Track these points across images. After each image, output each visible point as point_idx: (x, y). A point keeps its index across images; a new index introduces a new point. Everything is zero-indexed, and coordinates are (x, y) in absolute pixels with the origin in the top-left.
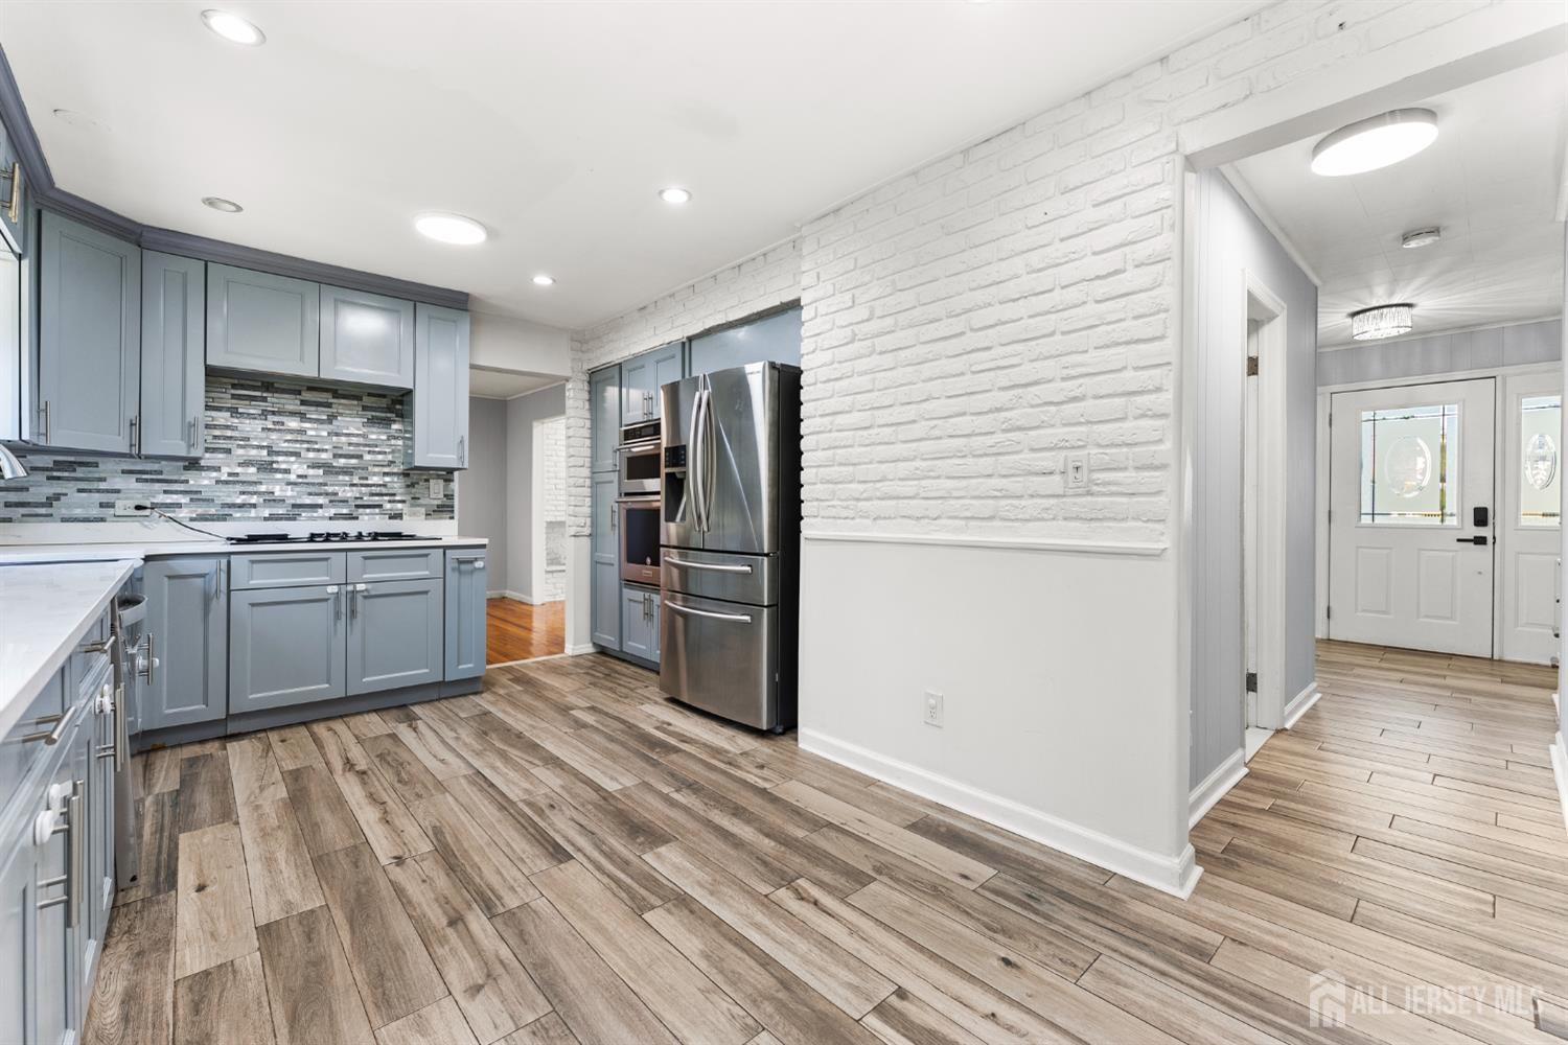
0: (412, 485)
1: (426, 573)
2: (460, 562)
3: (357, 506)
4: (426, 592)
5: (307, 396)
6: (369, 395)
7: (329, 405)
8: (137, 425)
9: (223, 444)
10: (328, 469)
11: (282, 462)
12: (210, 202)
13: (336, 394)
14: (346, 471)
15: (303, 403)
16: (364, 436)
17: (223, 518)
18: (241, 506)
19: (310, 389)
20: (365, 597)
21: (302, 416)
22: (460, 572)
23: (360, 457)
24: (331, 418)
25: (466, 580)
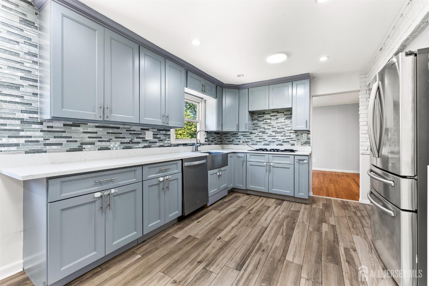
0: (297, 136)
1: (289, 162)
2: (299, 160)
3: (283, 142)
4: (289, 168)
5: (272, 114)
6: (286, 111)
7: (276, 116)
8: (238, 126)
9: (256, 128)
10: (276, 132)
11: (267, 131)
12: (239, 76)
13: (278, 112)
14: (281, 133)
15: (271, 116)
16: (284, 122)
17: (256, 144)
18: (259, 142)
19: (273, 112)
20: (273, 167)
21: (270, 119)
22: (299, 163)
23: (283, 128)
24: (277, 119)
25: (301, 166)
